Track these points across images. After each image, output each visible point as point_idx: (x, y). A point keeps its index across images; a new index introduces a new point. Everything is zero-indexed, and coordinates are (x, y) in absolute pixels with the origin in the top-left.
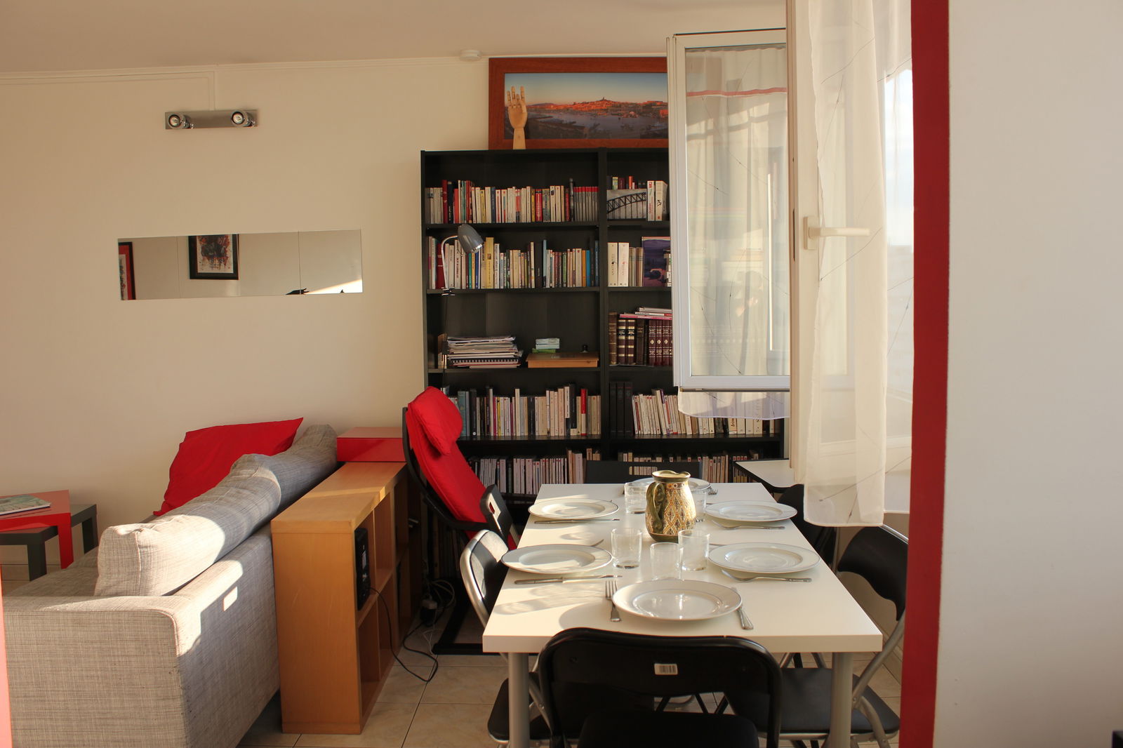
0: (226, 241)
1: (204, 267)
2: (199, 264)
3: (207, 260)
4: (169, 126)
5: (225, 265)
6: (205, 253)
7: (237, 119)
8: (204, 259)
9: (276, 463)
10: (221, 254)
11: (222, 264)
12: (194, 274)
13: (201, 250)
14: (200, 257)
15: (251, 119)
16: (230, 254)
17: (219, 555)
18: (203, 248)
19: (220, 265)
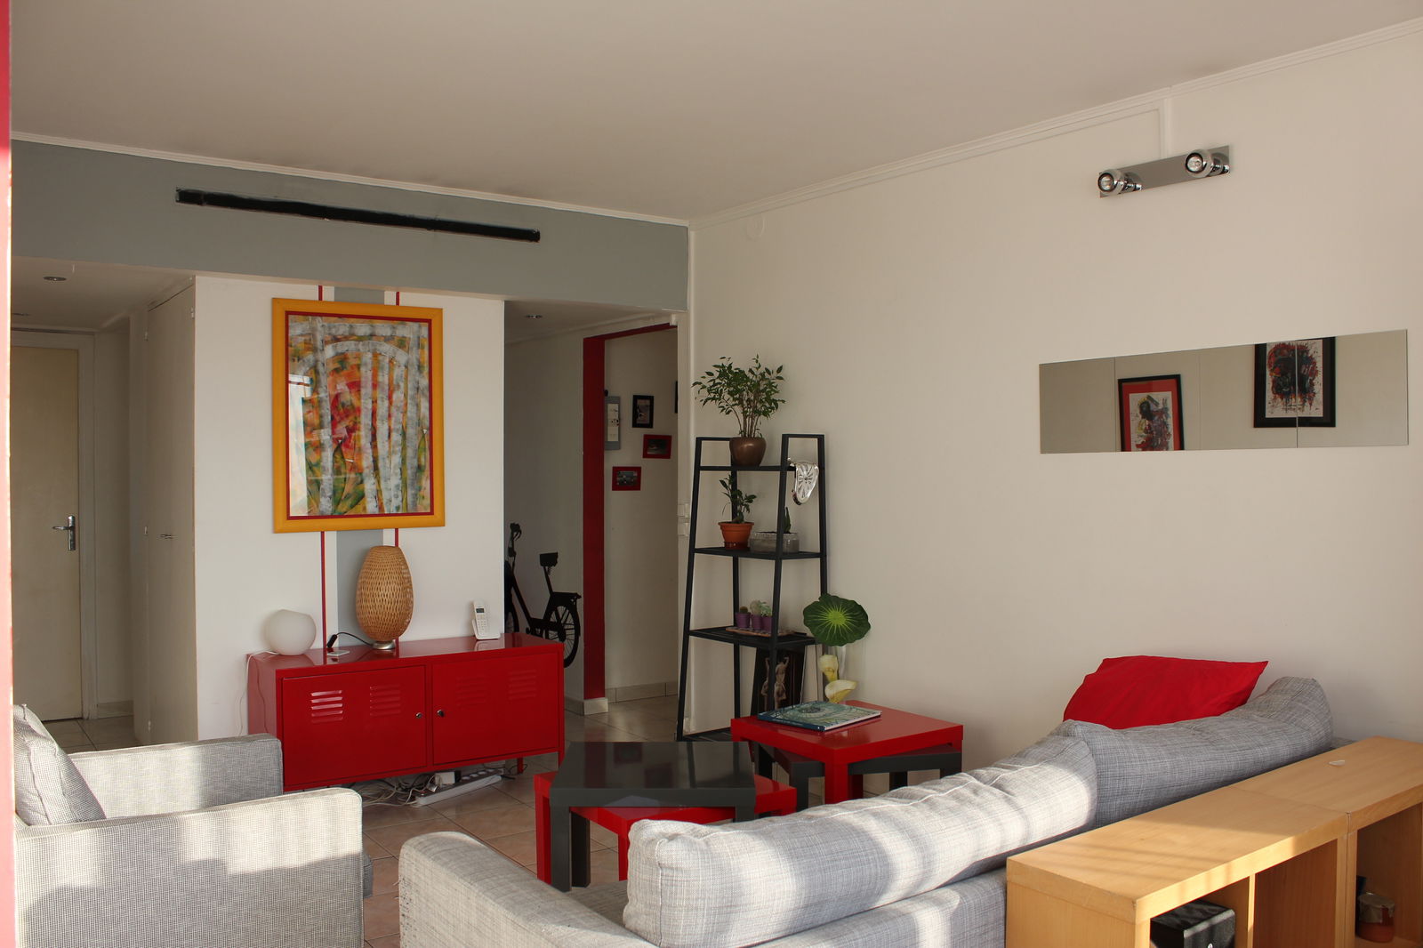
0: (1313, 368)
1: (1274, 410)
2: (1267, 405)
3: (1279, 400)
4: (1104, 193)
5: (1311, 404)
6: (1278, 390)
7: (1194, 164)
8: (1275, 399)
9: (1118, 744)
10: (1305, 388)
11: (1307, 404)
12: (1261, 420)
13: (1271, 385)
14: (1269, 395)
15: (1219, 162)
16: (1318, 388)
17: (956, 876)
18: (1274, 382)
19: (1303, 405)
